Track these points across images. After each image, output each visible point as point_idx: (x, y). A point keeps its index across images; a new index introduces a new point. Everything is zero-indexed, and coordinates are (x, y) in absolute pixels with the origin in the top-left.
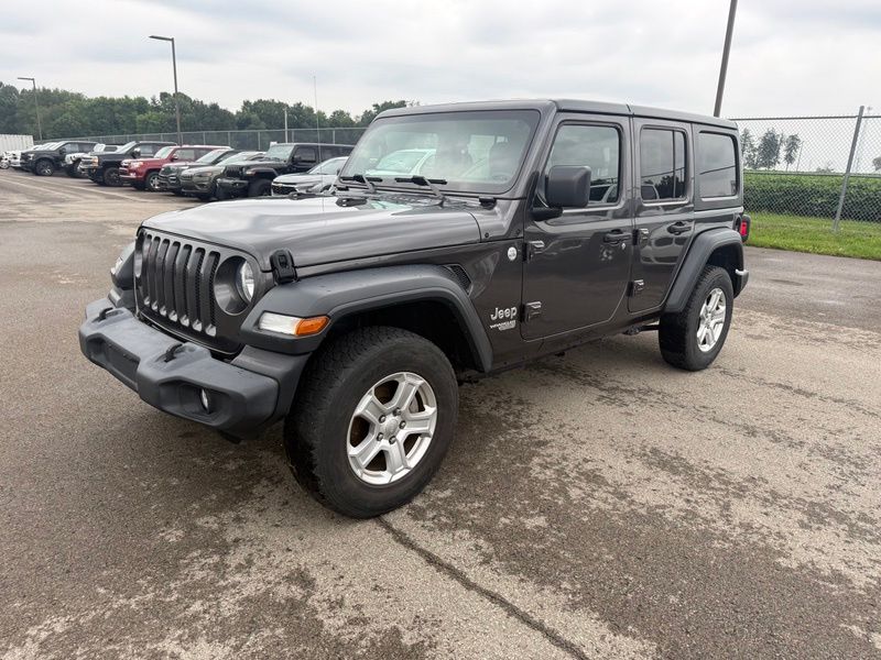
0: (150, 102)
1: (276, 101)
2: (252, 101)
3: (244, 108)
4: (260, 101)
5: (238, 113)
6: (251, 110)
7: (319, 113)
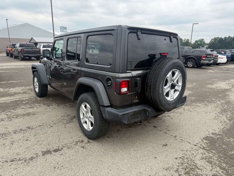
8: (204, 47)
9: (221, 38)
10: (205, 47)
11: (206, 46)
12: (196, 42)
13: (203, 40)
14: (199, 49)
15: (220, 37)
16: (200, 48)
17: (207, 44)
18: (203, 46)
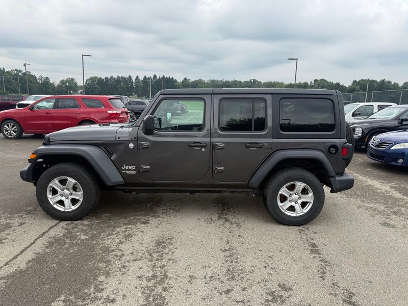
0: (309, 84)
1: (371, 79)
2: (358, 80)
3: (353, 84)
4: (362, 80)
5: (349, 86)
6: (357, 84)
7: (395, 83)
8: (77, 92)
9: (101, 78)
10: (79, 92)
11: (80, 90)
12: (63, 82)
13: (73, 80)
14: (69, 95)
15: (99, 77)
16: (71, 94)
17: (81, 87)
18: (75, 91)
